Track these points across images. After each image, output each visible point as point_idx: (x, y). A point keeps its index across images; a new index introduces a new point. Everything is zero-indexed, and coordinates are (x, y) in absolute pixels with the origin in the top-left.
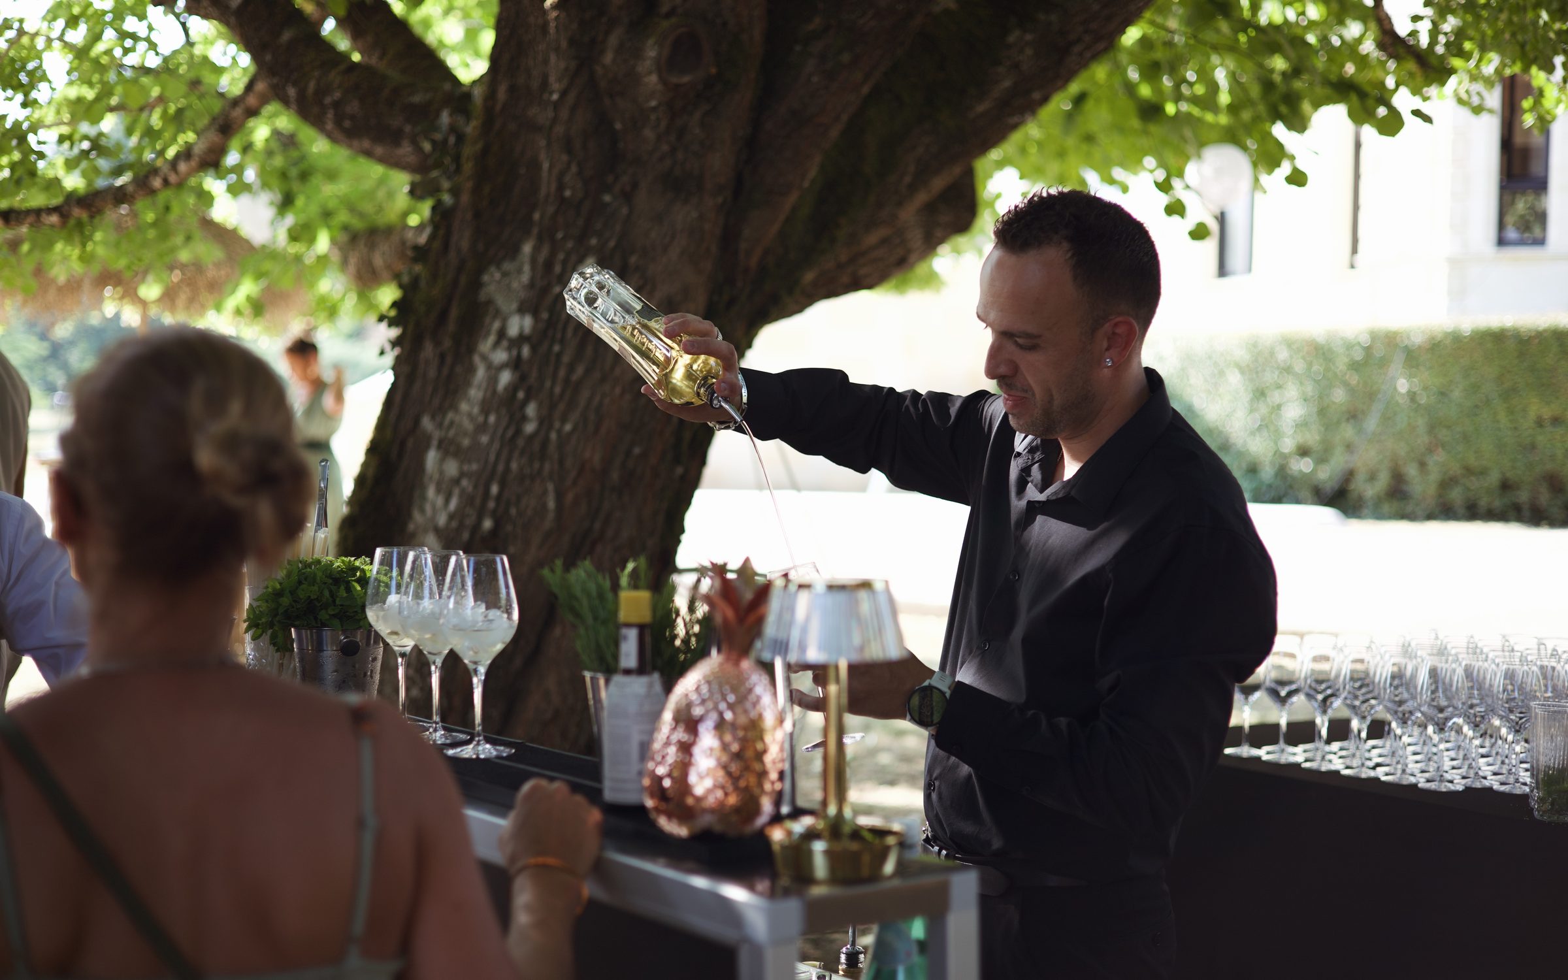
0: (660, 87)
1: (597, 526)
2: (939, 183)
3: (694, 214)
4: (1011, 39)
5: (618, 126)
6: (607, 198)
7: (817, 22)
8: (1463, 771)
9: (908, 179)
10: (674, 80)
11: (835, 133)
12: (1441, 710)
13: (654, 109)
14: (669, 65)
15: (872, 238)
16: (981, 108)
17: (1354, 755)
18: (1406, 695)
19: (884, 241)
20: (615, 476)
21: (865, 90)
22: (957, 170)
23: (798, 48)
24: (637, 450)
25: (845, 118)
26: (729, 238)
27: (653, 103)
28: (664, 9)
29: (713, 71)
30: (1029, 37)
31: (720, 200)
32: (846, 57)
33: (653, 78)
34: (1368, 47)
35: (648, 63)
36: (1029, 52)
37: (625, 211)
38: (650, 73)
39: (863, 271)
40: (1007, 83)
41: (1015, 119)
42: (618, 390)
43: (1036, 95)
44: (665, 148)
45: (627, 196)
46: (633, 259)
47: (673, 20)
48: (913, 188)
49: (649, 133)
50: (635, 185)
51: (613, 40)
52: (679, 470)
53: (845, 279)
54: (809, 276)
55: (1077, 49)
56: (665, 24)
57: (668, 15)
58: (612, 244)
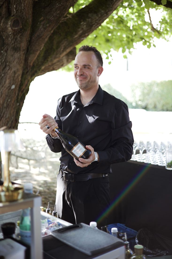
0: (11, 30)
1: (2, 114)
2: (68, 50)
3: (19, 55)
4: (82, 23)
5: (4, 38)
6: (2, 52)
7: (42, 18)
8: (160, 160)
9: (62, 50)
10: (14, 29)
11: (46, 40)
12: (156, 149)
13: (11, 34)
14: (13, 26)
15: (55, 61)
16: (76, 36)
17: (140, 157)
18: (149, 146)
19: (59, 61)
20: (5, 105)
21: (52, 32)
22: (71, 48)
23: (39, 23)
24: (9, 100)
25: (48, 37)
26: (26, 60)
27: (10, 33)
28: (12, 15)
29: (21, 27)
30: (85, 23)
31: (24, 52)
32: (48, 25)
33: (10, 28)
34: (149, 30)
35: (9, 25)
36: (85, 26)
37: (6, 54)
38: (9, 27)
39: (55, 67)
40: (81, 32)
41: (82, 39)
42: (5, 89)
43: (86, 34)
44: (13, 42)
45: (6, 51)
46: (7, 64)
47: (14, 17)
48: (63, 51)
49: (10, 39)
50: (7, 49)
51: (2, 21)
52: (18, 104)
53: (51, 68)
54: (43, 68)
55: (94, 26)
56: (12, 18)
57: (13, 16)
58: (3, 61)
